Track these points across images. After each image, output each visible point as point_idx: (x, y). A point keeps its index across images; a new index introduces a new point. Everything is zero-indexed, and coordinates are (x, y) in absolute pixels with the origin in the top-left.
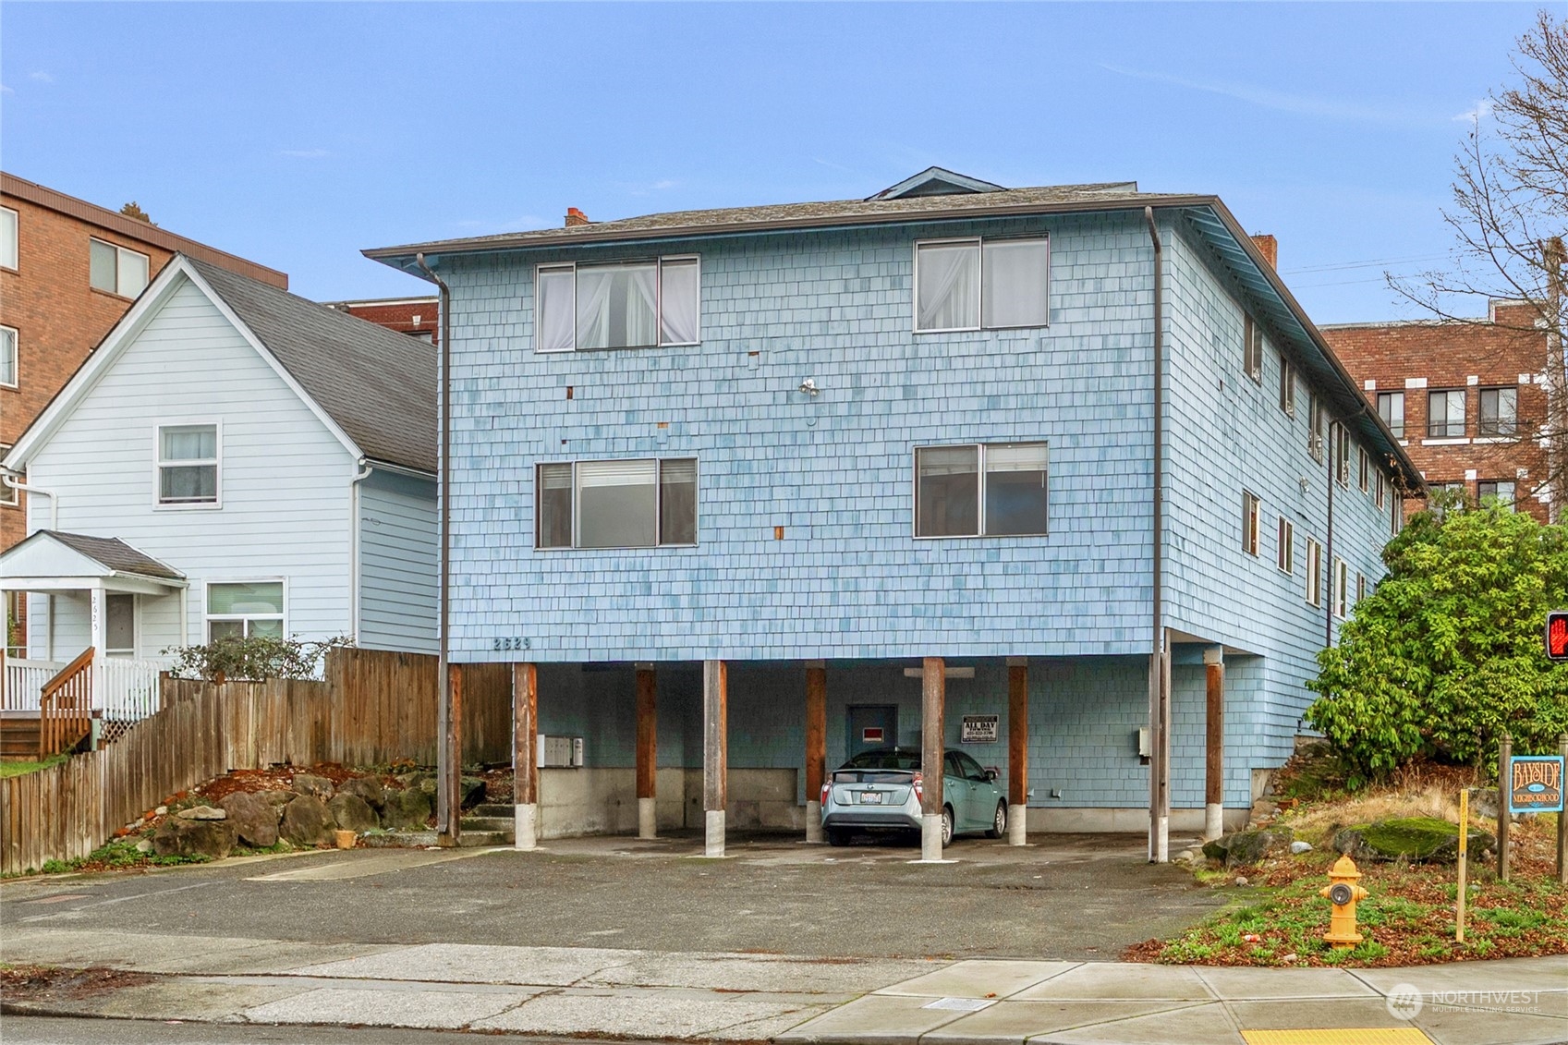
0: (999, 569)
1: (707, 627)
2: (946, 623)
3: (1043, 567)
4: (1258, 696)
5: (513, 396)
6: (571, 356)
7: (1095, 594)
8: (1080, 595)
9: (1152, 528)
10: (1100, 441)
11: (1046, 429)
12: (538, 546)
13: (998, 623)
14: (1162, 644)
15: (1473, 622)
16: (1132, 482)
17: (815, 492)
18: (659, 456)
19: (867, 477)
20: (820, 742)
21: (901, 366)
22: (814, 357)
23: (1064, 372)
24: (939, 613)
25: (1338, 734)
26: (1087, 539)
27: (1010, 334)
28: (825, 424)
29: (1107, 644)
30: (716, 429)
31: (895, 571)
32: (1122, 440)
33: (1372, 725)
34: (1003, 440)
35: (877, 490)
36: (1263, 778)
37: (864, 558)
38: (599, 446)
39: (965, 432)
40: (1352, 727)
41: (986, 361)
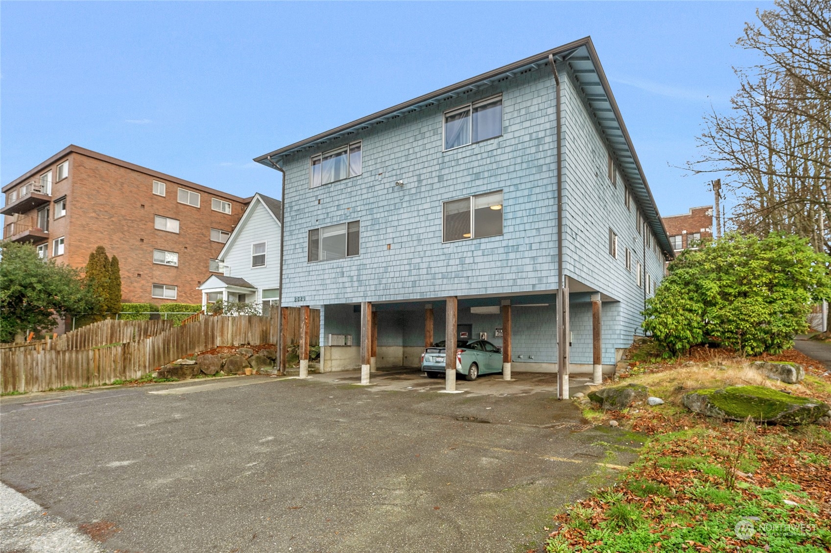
0: (480, 253)
1: (363, 289)
2: (456, 280)
3: (501, 250)
4: (618, 318)
5: (302, 206)
6: (320, 188)
7: (527, 261)
8: (520, 262)
9: (557, 224)
10: (529, 185)
11: (502, 184)
12: (309, 261)
13: (480, 279)
14: (563, 284)
15: (727, 283)
16: (546, 203)
17: (402, 228)
18: (347, 221)
19: (422, 219)
20: (430, 337)
21: (437, 167)
22: (403, 171)
23: (511, 156)
24: (453, 276)
25: (659, 333)
26: (523, 234)
27: (485, 143)
28: (407, 198)
29: (534, 285)
30: (367, 207)
31: (435, 258)
32: (540, 183)
33: (677, 329)
34: (481, 193)
35: (427, 224)
36: (621, 352)
37: (422, 254)
38: (328, 220)
39: (465, 192)
40: (666, 330)
41: (474, 158)
